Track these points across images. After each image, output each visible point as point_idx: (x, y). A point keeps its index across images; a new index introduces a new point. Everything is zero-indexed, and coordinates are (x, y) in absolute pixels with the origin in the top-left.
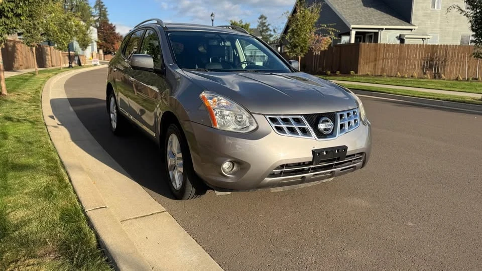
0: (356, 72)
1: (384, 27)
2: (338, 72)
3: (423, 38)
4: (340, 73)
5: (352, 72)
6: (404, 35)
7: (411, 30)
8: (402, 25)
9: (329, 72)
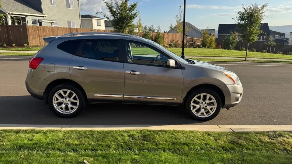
0: (28, 45)
1: (29, 14)
2: (14, 45)
3: (51, 22)
4: (15, 45)
5: (25, 44)
6: (41, 20)
7: (43, 17)
8: (38, 14)
9: (5, 45)
